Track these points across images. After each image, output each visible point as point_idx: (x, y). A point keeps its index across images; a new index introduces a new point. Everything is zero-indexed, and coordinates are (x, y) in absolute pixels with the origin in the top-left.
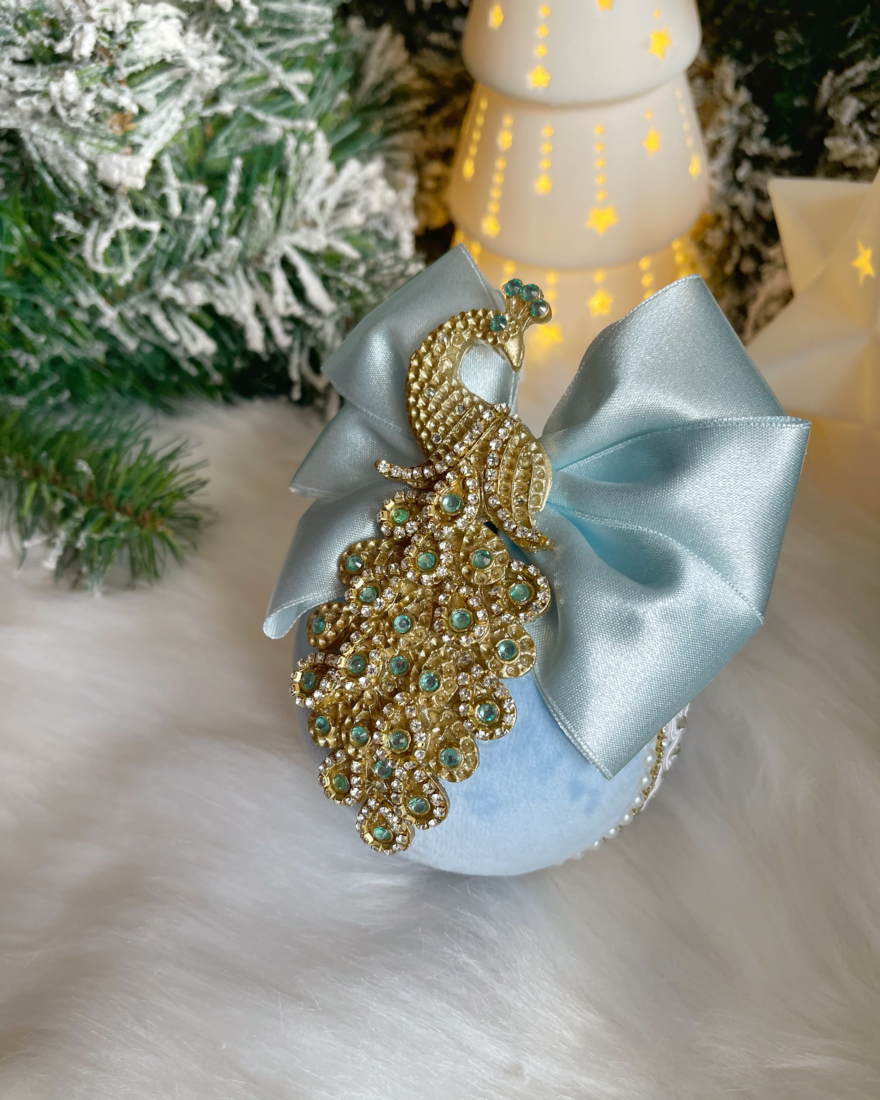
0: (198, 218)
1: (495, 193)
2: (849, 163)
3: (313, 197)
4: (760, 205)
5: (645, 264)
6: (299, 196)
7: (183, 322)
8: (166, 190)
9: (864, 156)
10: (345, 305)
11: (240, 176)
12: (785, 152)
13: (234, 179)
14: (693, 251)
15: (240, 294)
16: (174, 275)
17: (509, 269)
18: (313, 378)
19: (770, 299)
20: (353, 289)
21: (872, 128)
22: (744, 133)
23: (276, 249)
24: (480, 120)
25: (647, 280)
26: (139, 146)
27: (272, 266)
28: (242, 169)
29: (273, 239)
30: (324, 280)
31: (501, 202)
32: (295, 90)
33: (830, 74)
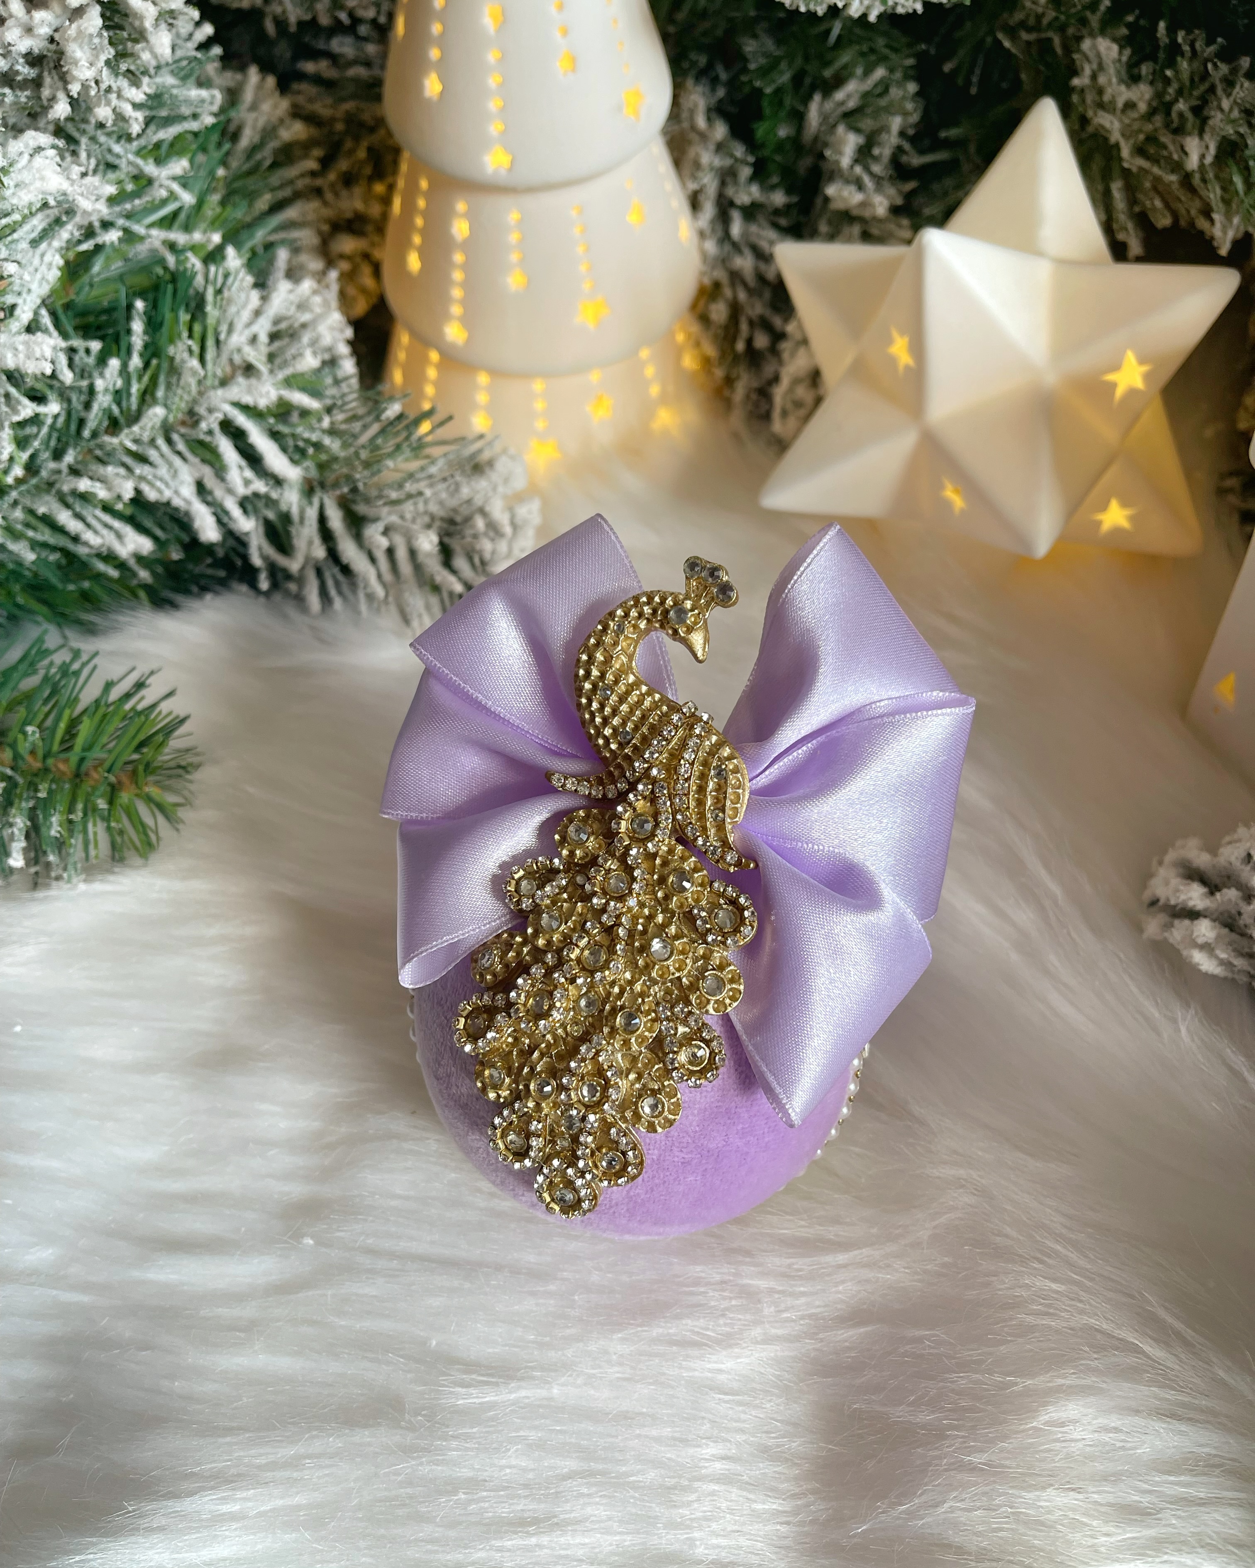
0: (99, 384)
1: (457, 293)
2: (855, 212)
3: (241, 333)
4: (762, 266)
5: (644, 353)
6: (222, 337)
7: (97, 515)
9: (872, 205)
10: (308, 463)
11: (144, 322)
12: (779, 198)
13: (137, 326)
14: (695, 328)
15: (175, 474)
16: (69, 457)
17: (483, 379)
18: (281, 560)
19: (796, 381)
20: (318, 446)
21: (877, 169)
22: (727, 176)
23: (210, 411)
24: (421, 203)
25: (650, 371)
26: (13, 307)
27: (210, 432)
28: (147, 313)
29: (202, 394)
30: (277, 436)
31: (465, 302)
32: (175, 187)
33: (817, 98)
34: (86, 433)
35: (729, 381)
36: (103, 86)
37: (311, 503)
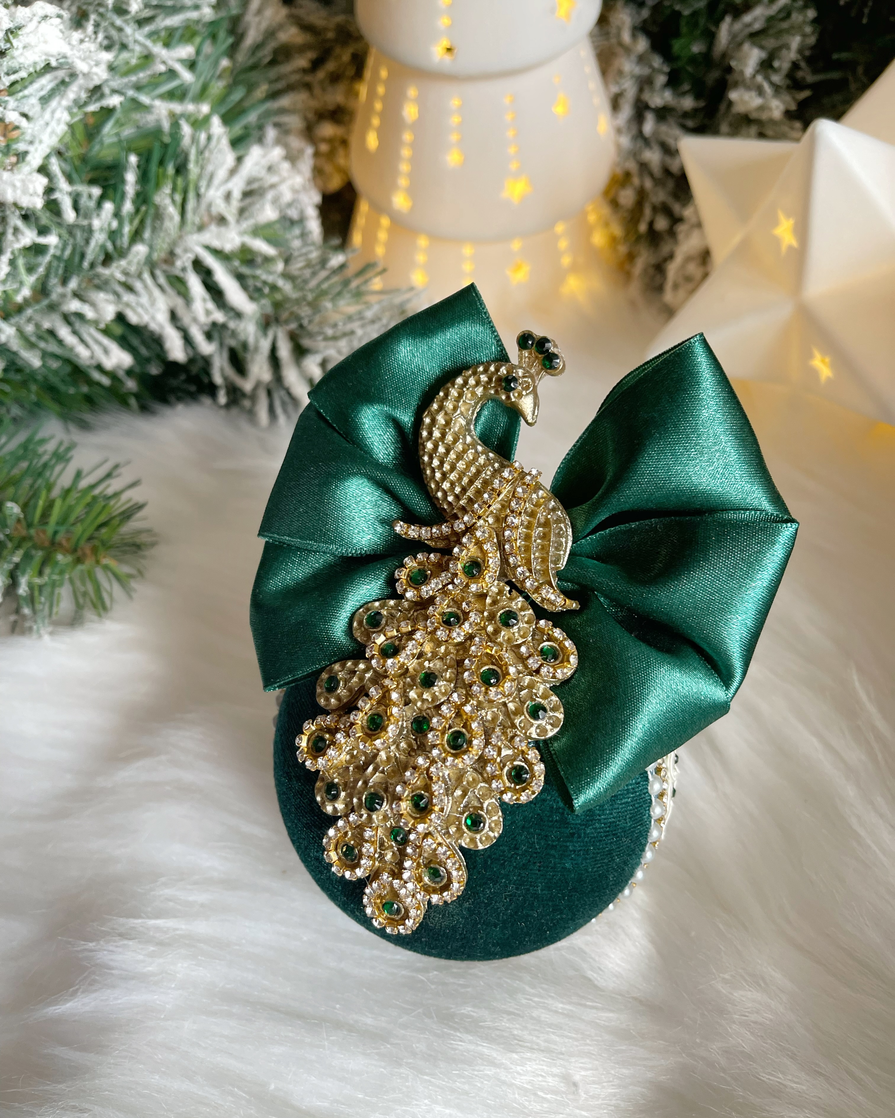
0: (96, 223)
1: (404, 167)
2: (754, 115)
3: (218, 189)
4: (668, 160)
5: (560, 228)
6: (202, 190)
7: (90, 333)
8: (57, 195)
9: (770, 109)
10: (265, 301)
11: (137, 174)
12: (688, 103)
13: (131, 177)
14: (606, 210)
15: (153, 302)
16: (73, 284)
17: (423, 242)
18: (238, 380)
19: (688, 259)
20: (274, 288)
21: (776, 78)
22: (644, 83)
23: (186, 251)
24: (381, 90)
25: (563, 244)
26: (26, 153)
27: (184, 269)
28: (138, 166)
29: (180, 237)
30: (240, 278)
31: (411, 176)
32: (178, 67)
33: (728, 19)
34: (86, 264)
35: (631, 257)
37: (265, 334)
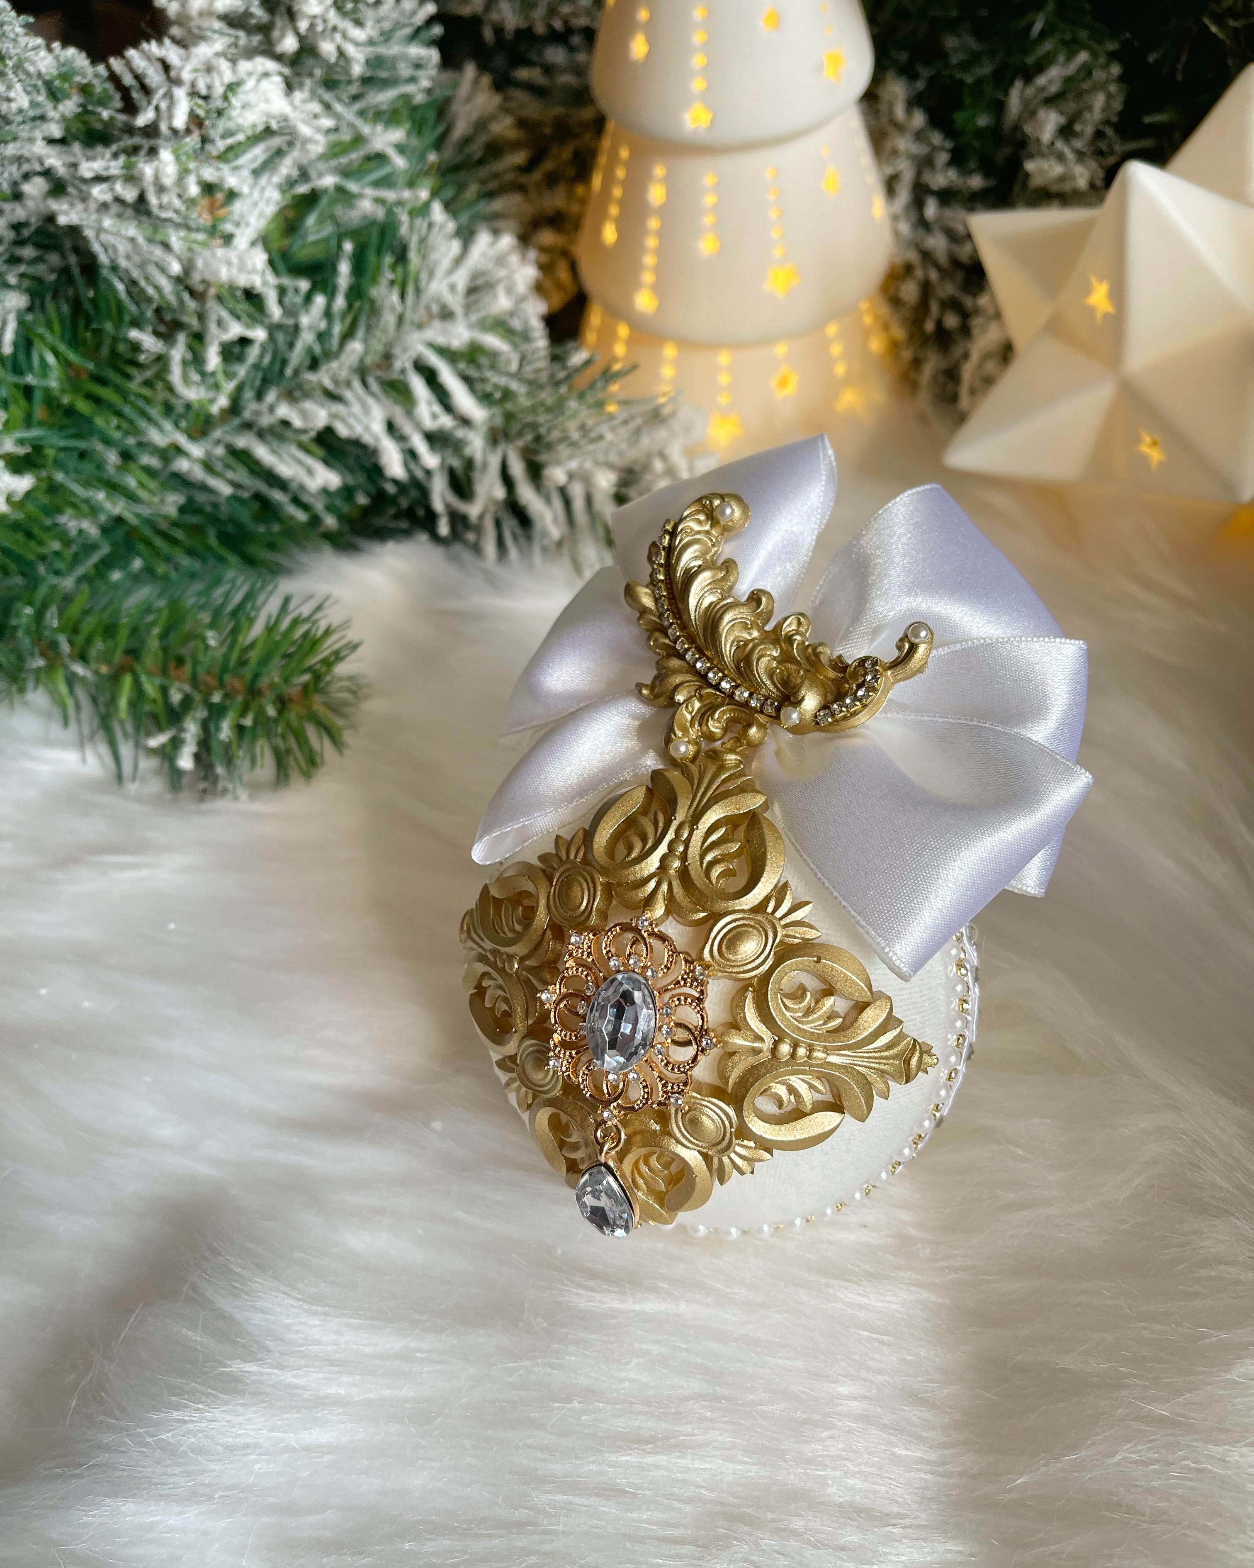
0: (305, 320)
1: (649, 260)
2: (1055, 188)
3: (441, 280)
4: (955, 248)
5: (832, 330)
6: (423, 283)
7: (292, 452)
9: (1073, 178)
10: (495, 410)
11: (352, 263)
12: (976, 182)
13: (344, 268)
14: (884, 310)
15: (366, 410)
16: (272, 396)
17: (670, 351)
18: (463, 507)
19: (985, 357)
20: (507, 394)
21: (1078, 144)
22: (925, 163)
23: (405, 351)
24: (620, 173)
25: (836, 349)
26: (232, 235)
27: (403, 371)
28: (354, 255)
29: (398, 338)
30: (467, 380)
31: (658, 269)
32: (391, 153)
33: (1018, 84)
34: (289, 372)
35: (917, 363)
36: (330, 25)
37: (494, 450)
